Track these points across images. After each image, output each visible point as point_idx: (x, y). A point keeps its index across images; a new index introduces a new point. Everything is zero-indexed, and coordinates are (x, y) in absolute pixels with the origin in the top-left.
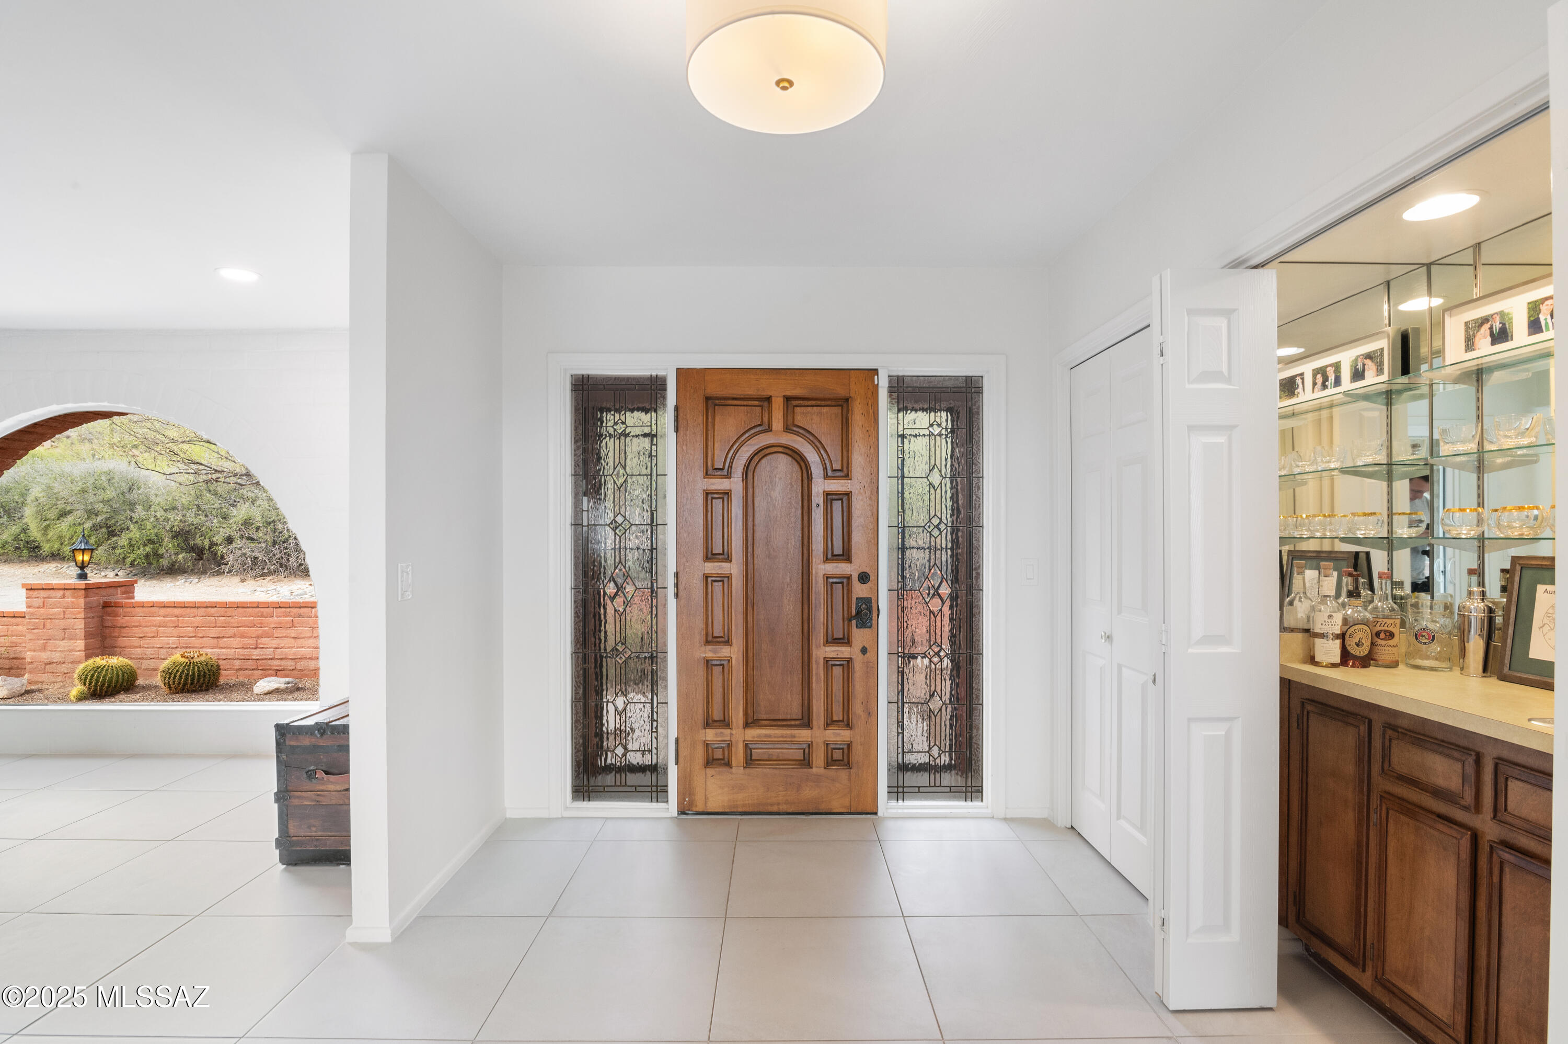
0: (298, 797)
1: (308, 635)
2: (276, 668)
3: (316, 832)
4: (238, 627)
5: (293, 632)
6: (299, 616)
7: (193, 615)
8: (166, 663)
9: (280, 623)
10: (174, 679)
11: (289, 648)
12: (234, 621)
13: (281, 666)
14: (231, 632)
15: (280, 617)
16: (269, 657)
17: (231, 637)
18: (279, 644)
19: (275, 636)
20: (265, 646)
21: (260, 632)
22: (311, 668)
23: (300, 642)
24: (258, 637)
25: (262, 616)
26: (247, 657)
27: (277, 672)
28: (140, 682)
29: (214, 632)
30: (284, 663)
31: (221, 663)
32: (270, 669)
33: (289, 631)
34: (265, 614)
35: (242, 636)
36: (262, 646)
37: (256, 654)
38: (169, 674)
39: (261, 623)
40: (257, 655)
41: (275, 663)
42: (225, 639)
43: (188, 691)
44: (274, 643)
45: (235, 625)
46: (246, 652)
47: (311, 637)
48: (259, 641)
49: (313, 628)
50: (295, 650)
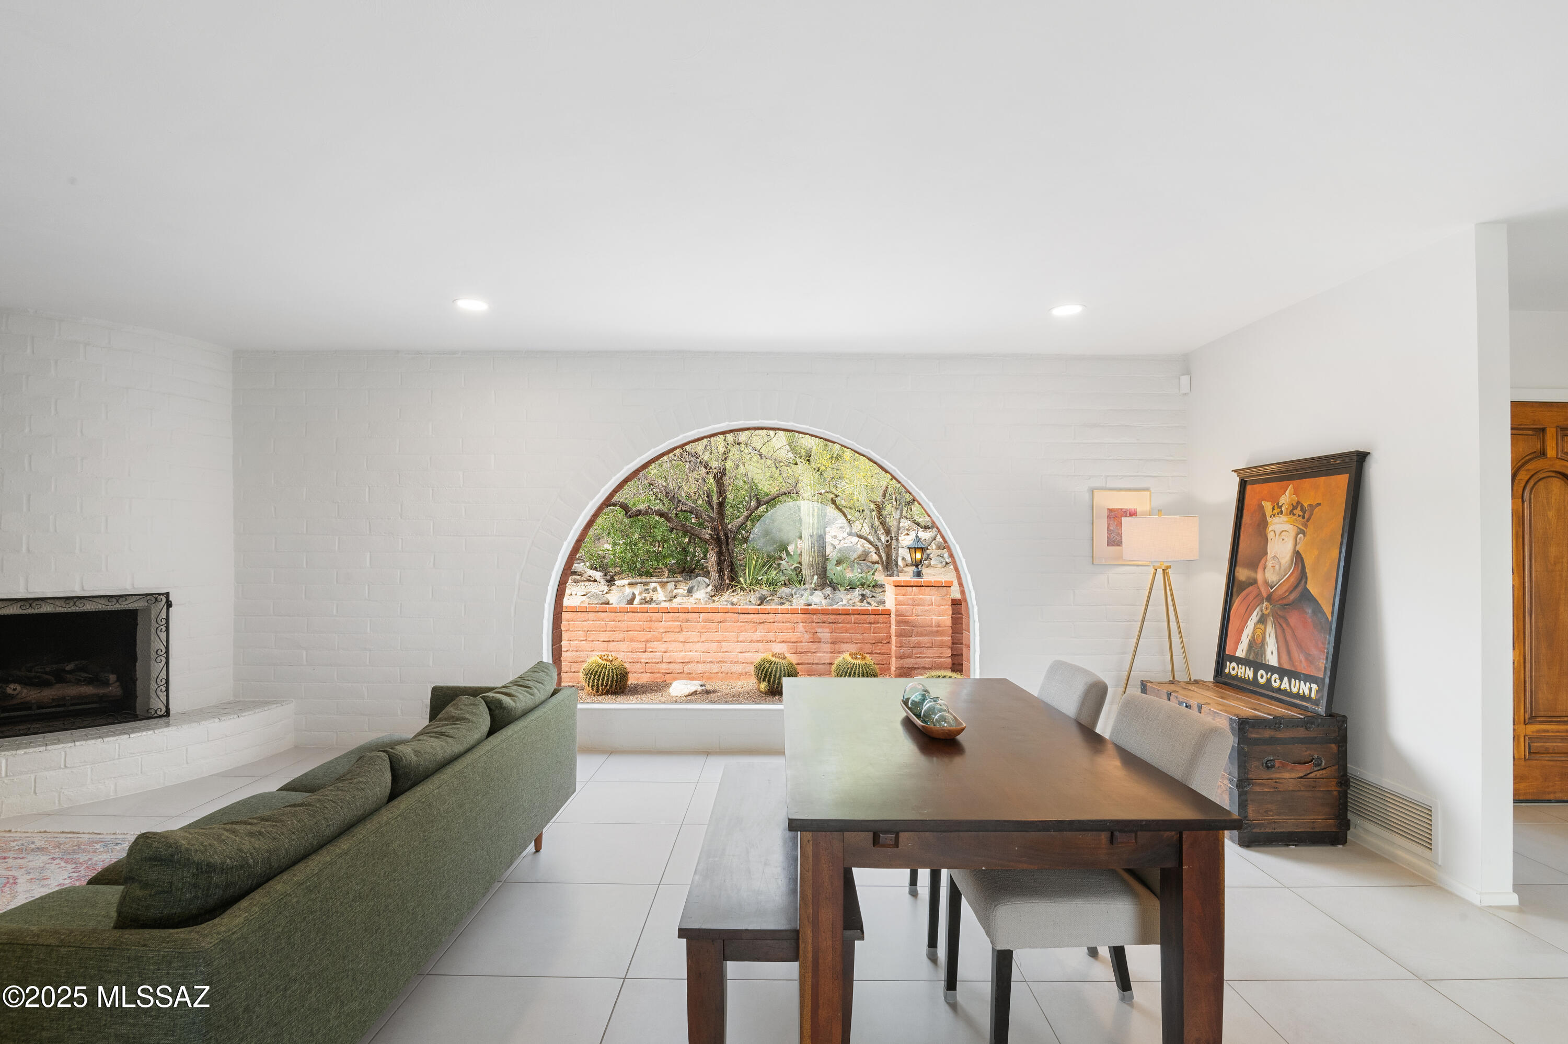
1: (696, 640)
2: (664, 671)
4: (628, 631)
5: (681, 637)
6: (688, 621)
7: (583, 619)
9: (670, 628)
11: (677, 652)
12: (624, 625)
13: (669, 669)
14: (620, 636)
15: (668, 622)
16: (657, 661)
17: (620, 641)
18: (668, 648)
19: (663, 640)
20: (654, 650)
21: (649, 636)
22: (699, 672)
23: (688, 646)
24: (647, 641)
25: (651, 621)
26: (636, 661)
29: (604, 636)
30: (671, 666)
31: (626, 665)
32: (659, 673)
33: (677, 635)
34: (654, 619)
35: (632, 640)
36: (651, 650)
37: (644, 657)
39: (650, 628)
40: (646, 659)
41: (664, 666)
42: (614, 643)
43: (612, 694)
44: (663, 647)
45: (625, 629)
46: (635, 655)
47: (699, 642)
48: (648, 645)
49: (701, 633)
50: (682, 654)
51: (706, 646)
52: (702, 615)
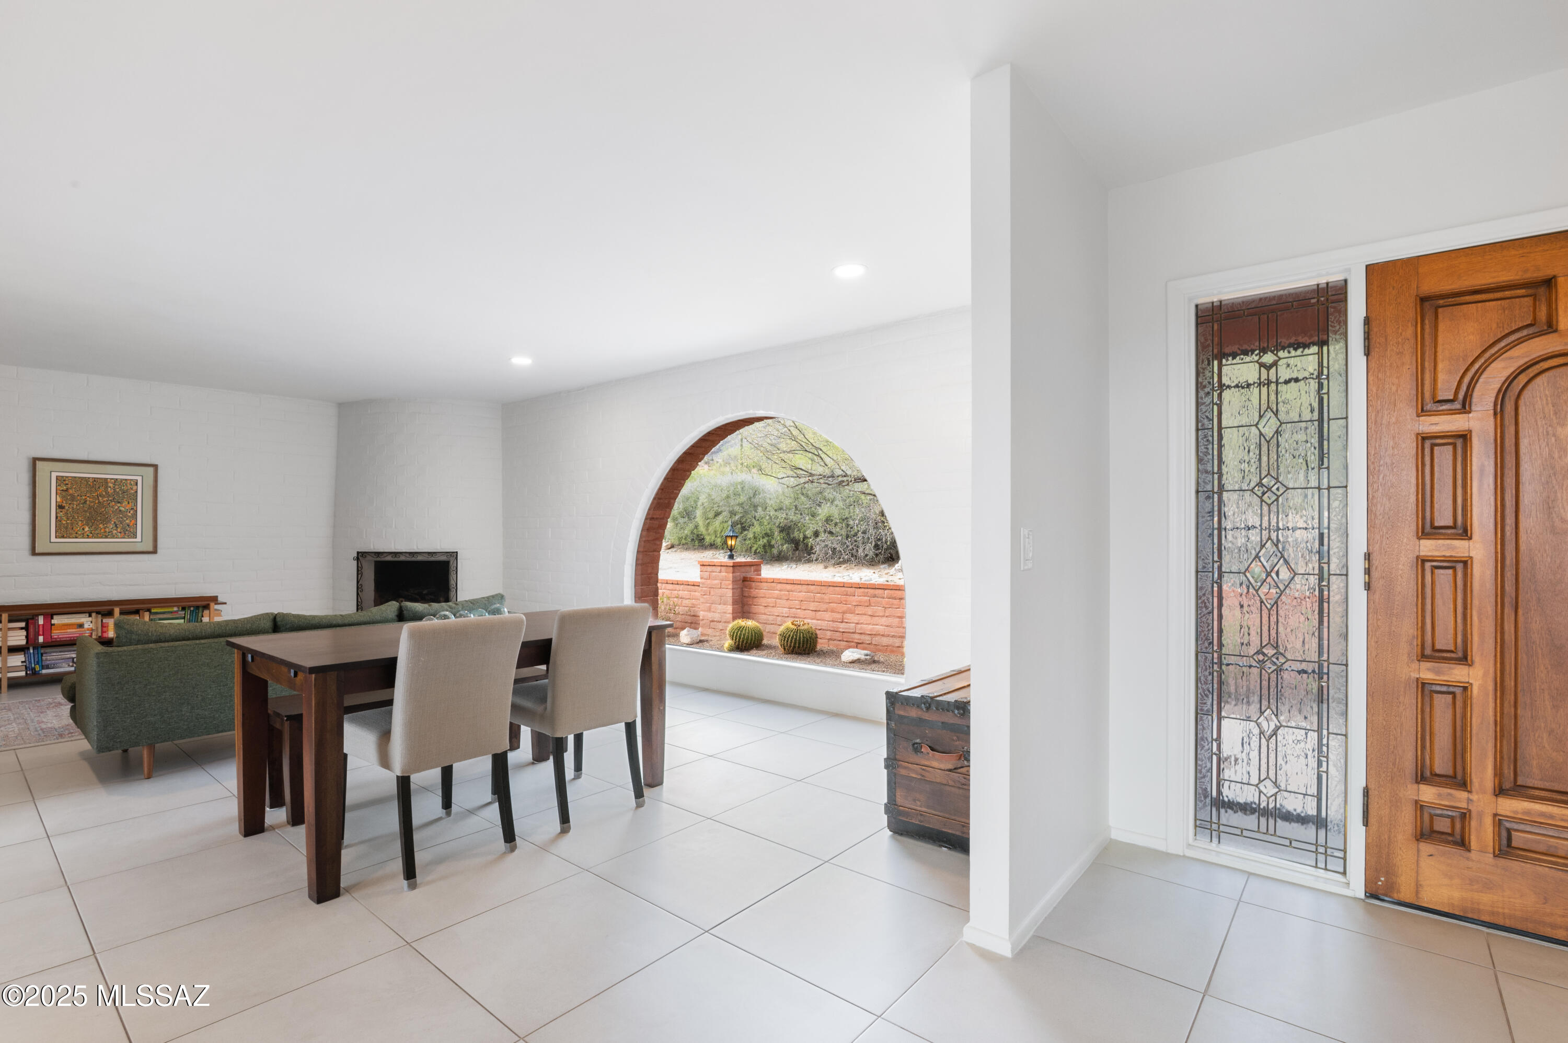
0: (905, 768)
1: (881, 614)
2: (856, 641)
3: (921, 807)
4: (829, 603)
5: (869, 611)
6: (875, 596)
7: (798, 590)
8: (782, 628)
9: (860, 602)
10: (787, 642)
11: (867, 624)
12: (826, 597)
13: (860, 640)
14: (824, 606)
15: (860, 596)
16: (851, 631)
17: (824, 611)
18: (859, 620)
19: (857, 612)
20: (849, 621)
21: (845, 608)
22: (884, 644)
23: (875, 619)
24: (844, 613)
25: (847, 595)
26: (836, 629)
27: (858, 645)
28: (765, 642)
29: (813, 606)
30: (863, 637)
31: (818, 632)
32: (853, 642)
33: (867, 609)
34: (849, 593)
35: (833, 611)
36: (846, 621)
37: (842, 627)
38: (784, 637)
39: (846, 601)
40: (843, 629)
41: (857, 636)
42: (820, 613)
43: (796, 653)
44: (855, 619)
45: (828, 601)
46: (835, 624)
47: (883, 616)
48: (844, 616)
49: (885, 608)
50: (871, 626)
51: (890, 620)
52: (886, 591)
